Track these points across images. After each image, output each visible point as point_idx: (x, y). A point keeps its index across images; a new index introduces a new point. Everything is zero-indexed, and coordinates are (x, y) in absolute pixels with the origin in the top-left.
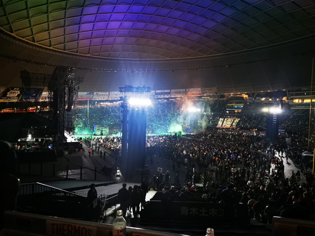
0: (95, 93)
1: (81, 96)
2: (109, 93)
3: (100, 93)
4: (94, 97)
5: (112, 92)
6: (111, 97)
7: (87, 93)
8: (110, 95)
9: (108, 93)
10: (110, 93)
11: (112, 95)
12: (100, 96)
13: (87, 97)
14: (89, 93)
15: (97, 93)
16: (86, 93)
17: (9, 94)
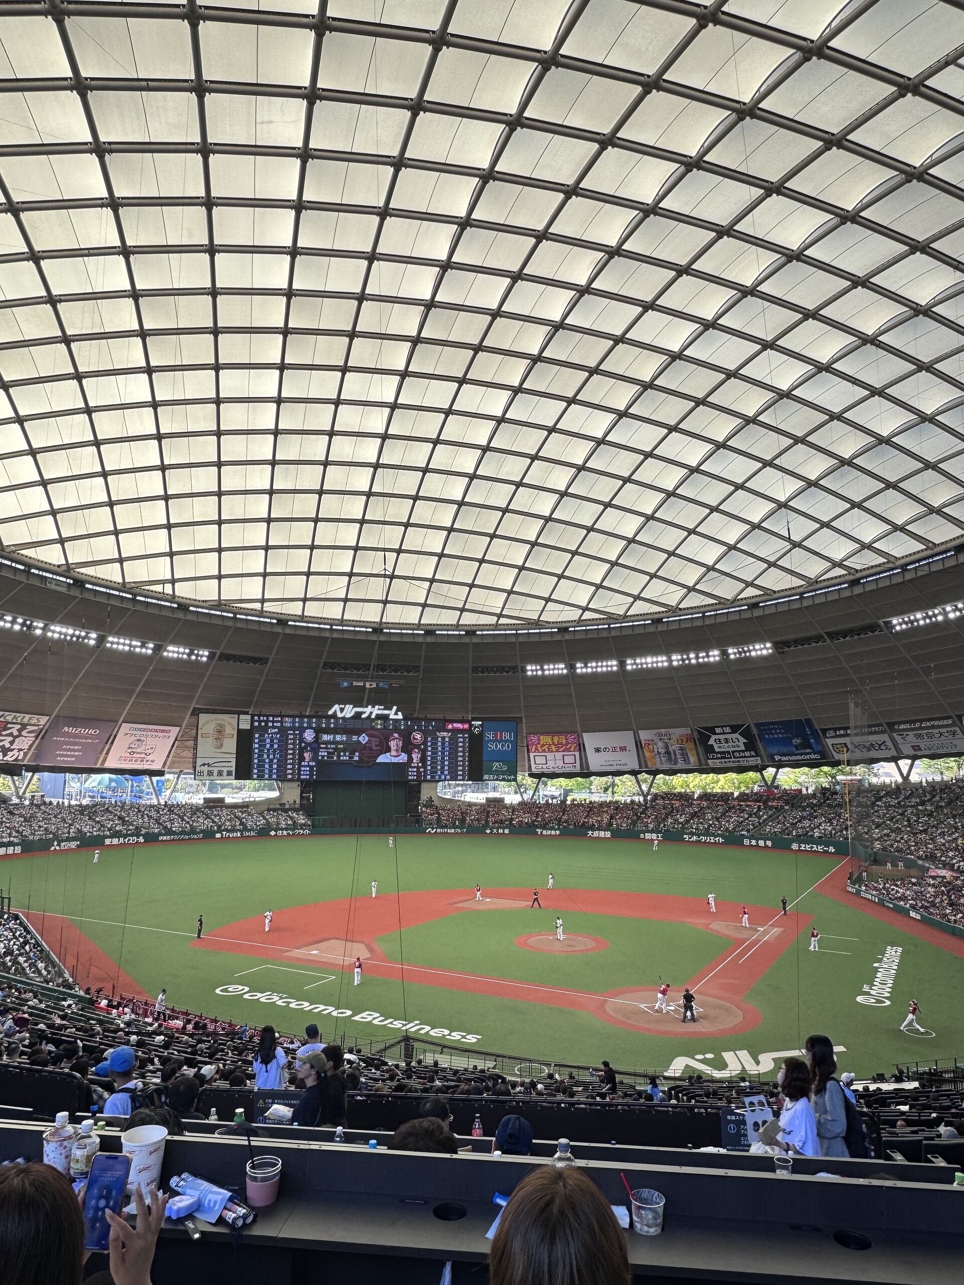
17: (714, 744)
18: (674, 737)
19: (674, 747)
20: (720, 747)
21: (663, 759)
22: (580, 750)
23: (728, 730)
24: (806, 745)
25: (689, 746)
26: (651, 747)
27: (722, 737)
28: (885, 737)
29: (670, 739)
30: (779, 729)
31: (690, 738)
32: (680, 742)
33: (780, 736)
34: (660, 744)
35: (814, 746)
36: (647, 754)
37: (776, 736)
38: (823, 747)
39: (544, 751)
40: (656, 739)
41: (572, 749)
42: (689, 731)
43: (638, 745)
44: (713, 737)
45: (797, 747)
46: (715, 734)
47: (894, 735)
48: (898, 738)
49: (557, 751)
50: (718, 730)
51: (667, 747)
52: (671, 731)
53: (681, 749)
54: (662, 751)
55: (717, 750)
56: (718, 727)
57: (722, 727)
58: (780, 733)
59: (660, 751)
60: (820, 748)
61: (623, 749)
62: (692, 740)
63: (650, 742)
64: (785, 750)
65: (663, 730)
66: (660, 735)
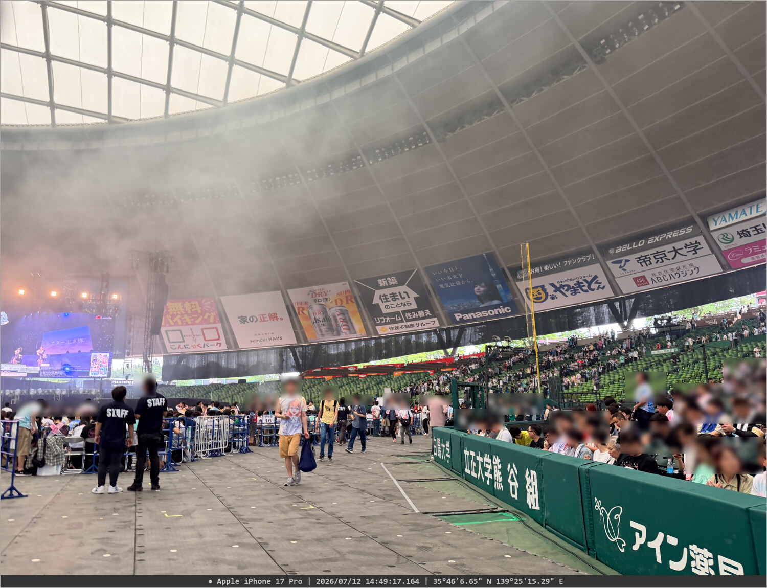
17: (380, 302)
18: (332, 297)
19: (333, 311)
20: (387, 307)
21: (322, 328)
22: (222, 321)
23: (393, 281)
24: (492, 294)
25: (351, 308)
26: (305, 312)
27: (388, 292)
28: (595, 270)
29: (326, 299)
30: (456, 273)
31: (350, 297)
32: (339, 302)
33: (458, 283)
34: (316, 308)
35: (502, 294)
36: (303, 322)
37: (452, 284)
38: (515, 295)
39: (176, 324)
40: (310, 300)
41: (212, 320)
42: (347, 287)
43: (291, 311)
44: (378, 293)
45: (481, 299)
46: (379, 288)
47: (609, 263)
48: (615, 269)
49: (193, 323)
50: (382, 282)
51: (324, 311)
52: (327, 287)
53: (342, 313)
54: (320, 317)
55: (385, 311)
56: (381, 278)
57: (386, 277)
58: (459, 279)
59: (317, 317)
60: (510, 296)
61: (274, 317)
62: (353, 300)
63: (304, 305)
64: (466, 304)
65: (316, 288)
66: (313, 294)
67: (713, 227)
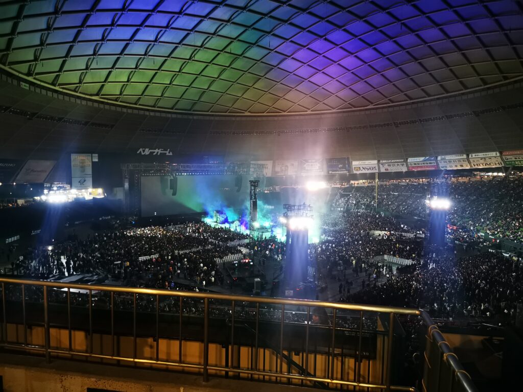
0: (439, 158)
1: (415, 164)
2: (468, 156)
3: (448, 157)
4: (441, 165)
5: (474, 155)
6: (476, 164)
7: (424, 158)
8: (471, 160)
9: (465, 156)
10: (470, 157)
11: (475, 160)
12: (450, 162)
13: (426, 165)
14: (427, 158)
15: (443, 157)
16: (422, 159)
24: (344, 167)
27: (310, 164)
28: (376, 165)
33: (335, 164)
35: (347, 167)
36: (276, 170)
43: (274, 166)
44: (307, 164)
45: (340, 168)
48: (381, 166)
50: (309, 161)
52: (289, 161)
55: (306, 169)
60: (349, 169)
61: (266, 168)
64: (335, 169)
67: (408, 161)
